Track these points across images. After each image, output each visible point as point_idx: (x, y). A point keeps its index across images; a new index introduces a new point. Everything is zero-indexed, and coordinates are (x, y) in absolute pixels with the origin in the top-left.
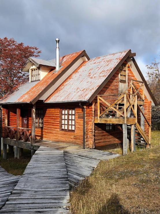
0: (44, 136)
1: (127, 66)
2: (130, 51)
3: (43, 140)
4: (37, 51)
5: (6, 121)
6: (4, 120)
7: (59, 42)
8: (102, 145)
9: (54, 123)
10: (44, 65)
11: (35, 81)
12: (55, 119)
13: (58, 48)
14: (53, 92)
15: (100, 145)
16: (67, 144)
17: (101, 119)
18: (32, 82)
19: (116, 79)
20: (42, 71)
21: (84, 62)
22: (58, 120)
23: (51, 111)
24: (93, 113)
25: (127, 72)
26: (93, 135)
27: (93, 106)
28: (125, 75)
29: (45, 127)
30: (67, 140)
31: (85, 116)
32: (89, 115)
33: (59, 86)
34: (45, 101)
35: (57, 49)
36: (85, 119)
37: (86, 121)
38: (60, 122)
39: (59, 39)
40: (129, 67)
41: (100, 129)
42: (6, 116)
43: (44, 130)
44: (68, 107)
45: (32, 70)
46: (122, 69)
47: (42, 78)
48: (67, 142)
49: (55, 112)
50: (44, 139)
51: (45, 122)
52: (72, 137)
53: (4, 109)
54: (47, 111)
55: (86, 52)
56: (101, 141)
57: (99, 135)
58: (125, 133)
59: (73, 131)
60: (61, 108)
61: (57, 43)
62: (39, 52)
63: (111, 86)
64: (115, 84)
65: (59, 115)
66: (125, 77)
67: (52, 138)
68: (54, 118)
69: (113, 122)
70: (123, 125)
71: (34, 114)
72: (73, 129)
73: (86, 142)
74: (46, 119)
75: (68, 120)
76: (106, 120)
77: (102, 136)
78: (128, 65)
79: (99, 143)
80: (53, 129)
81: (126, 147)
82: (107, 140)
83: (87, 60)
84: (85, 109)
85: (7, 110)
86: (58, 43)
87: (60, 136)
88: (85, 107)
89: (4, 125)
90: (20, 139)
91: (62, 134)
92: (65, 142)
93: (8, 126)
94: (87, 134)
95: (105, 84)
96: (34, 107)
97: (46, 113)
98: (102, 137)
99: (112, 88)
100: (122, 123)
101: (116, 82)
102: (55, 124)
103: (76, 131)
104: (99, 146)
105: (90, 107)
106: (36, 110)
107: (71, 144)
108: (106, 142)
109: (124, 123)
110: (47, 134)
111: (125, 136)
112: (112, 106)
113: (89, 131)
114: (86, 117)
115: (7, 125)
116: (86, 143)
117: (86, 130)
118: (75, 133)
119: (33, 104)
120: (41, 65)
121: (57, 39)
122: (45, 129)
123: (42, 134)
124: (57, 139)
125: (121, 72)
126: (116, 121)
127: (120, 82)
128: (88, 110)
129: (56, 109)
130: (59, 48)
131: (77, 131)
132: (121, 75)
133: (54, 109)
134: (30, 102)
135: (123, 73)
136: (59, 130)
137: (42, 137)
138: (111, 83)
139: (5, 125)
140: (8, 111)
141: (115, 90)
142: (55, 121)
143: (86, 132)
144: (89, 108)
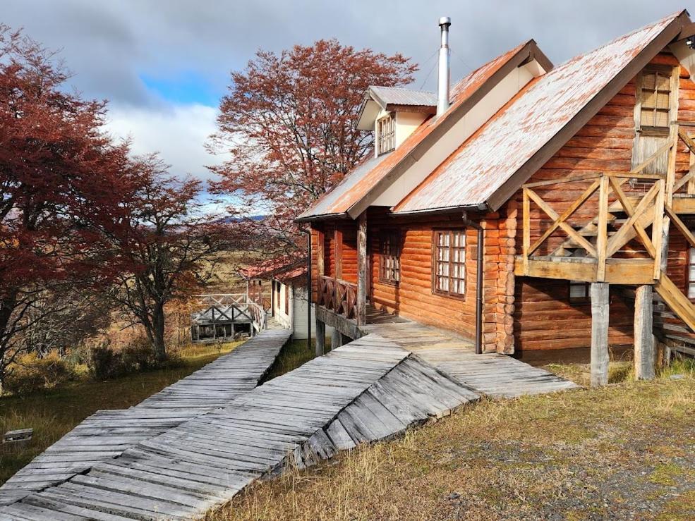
0: (401, 306)
1: (677, 72)
2: (685, 13)
3: (400, 316)
4: (405, 65)
5: (321, 262)
6: (316, 259)
7: (449, 27)
8: (551, 346)
9: (420, 272)
10: (400, 105)
11: (386, 153)
12: (422, 260)
13: (444, 46)
14: (421, 181)
15: (543, 347)
16: (447, 334)
17: (531, 262)
18: (379, 156)
19: (618, 124)
20: (399, 123)
21: (533, 79)
22: (429, 264)
23: (414, 238)
24: (512, 242)
25: (676, 94)
26: (509, 312)
27: (511, 222)
28: (664, 107)
29: (403, 281)
30: (448, 323)
31: (484, 253)
32: (499, 250)
33: (442, 163)
34: (396, 208)
35: (443, 51)
36: (484, 262)
37: (487, 271)
38: (433, 269)
39: (449, 19)
40: (685, 77)
41: (543, 295)
42: (320, 249)
43: (401, 290)
44: (450, 226)
45: (381, 123)
46: (651, 88)
47: (400, 143)
48: (447, 329)
49: (422, 240)
50: (402, 315)
51: (404, 269)
52: (459, 315)
53: (316, 232)
54: (407, 238)
55: (538, 45)
56: (545, 333)
57: (540, 315)
58: (598, 314)
59: (461, 297)
60: (434, 229)
61: (442, 30)
62: (411, 69)
63: (599, 152)
64: (617, 142)
65: (430, 248)
66: (664, 114)
67: (417, 313)
68: (420, 256)
69: (565, 274)
70: (593, 284)
71: (363, 246)
72: (462, 291)
73: (487, 332)
74: (405, 261)
75: (452, 263)
76: (546, 266)
77: (552, 317)
78: (682, 68)
79: (538, 338)
80: (419, 288)
81: (603, 363)
82: (573, 332)
83: (541, 70)
84: (485, 231)
85: (323, 235)
86: (444, 32)
87: (432, 309)
88: (484, 225)
89: (316, 271)
90: (341, 311)
91: (437, 303)
92: (444, 329)
93: (325, 275)
94: (490, 310)
95: (563, 145)
96: (361, 227)
97: (404, 241)
98: (550, 322)
99: (603, 158)
100: (589, 280)
101: (620, 137)
102: (422, 275)
103: (466, 298)
104: (537, 347)
105: (501, 226)
106: (368, 234)
107: (456, 335)
108: (568, 337)
109: (595, 281)
110: (407, 301)
111: (599, 324)
112: (562, 219)
113: (496, 300)
114: (487, 257)
115: (322, 273)
116: (486, 335)
117: (486, 295)
118: (464, 303)
119: (354, 217)
120: (393, 104)
121: (444, 21)
122: (402, 288)
123: (398, 301)
124: (427, 316)
125: (645, 99)
126: (573, 270)
127: (638, 134)
128: (496, 234)
129: (424, 232)
130: (447, 46)
131: (470, 298)
132: (643, 109)
133: (420, 232)
134: (346, 212)
135: (654, 100)
136: (429, 291)
137: (396, 307)
138: (598, 142)
139: (319, 271)
140: (326, 236)
141: (618, 163)
142: (422, 266)
143: (486, 301)
144: (498, 228)
